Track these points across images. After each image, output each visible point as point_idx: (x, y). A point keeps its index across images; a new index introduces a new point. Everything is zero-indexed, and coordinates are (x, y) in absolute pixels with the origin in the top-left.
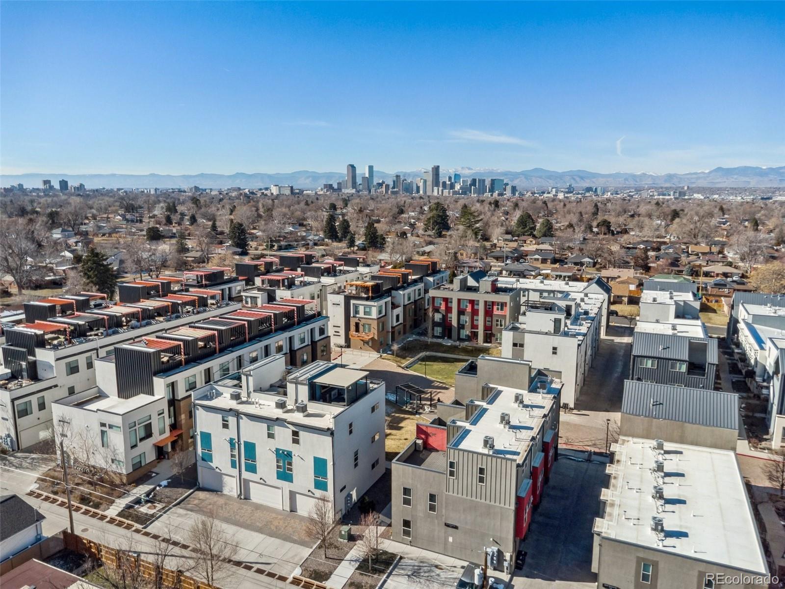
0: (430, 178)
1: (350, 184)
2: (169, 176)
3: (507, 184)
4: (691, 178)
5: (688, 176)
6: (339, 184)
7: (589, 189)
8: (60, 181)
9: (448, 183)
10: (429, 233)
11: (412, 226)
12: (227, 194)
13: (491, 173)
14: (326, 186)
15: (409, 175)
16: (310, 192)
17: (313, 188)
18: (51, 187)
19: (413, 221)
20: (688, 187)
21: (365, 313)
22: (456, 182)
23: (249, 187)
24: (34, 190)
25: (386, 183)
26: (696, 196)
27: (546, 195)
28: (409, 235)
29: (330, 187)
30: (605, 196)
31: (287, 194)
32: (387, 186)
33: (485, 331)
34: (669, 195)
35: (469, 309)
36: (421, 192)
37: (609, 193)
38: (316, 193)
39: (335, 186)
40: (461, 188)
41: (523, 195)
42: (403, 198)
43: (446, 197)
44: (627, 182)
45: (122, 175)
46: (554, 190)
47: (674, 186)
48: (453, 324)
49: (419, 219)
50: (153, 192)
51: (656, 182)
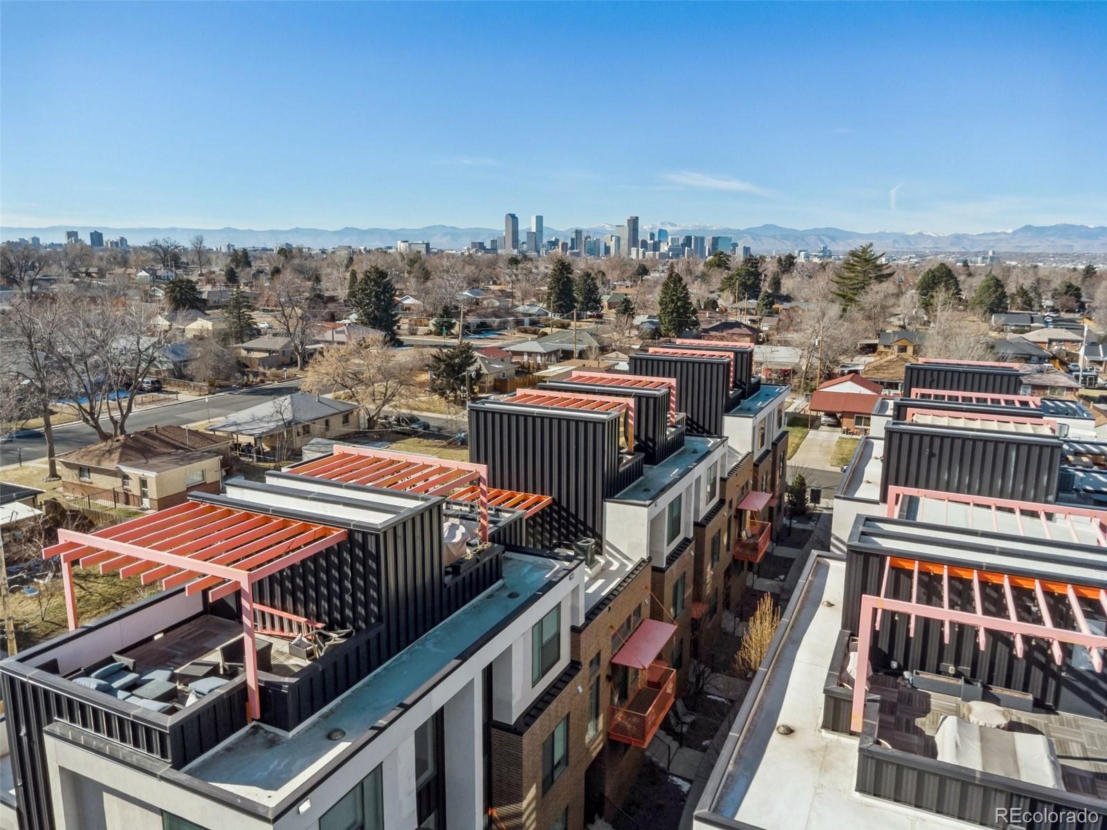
0: (625, 235)
1: (509, 242)
2: (251, 232)
3: (737, 244)
4: (989, 241)
5: (982, 238)
6: (493, 242)
8: (91, 233)
9: (650, 242)
12: (332, 253)
13: (711, 230)
14: (474, 245)
15: (595, 230)
16: (454, 252)
17: (456, 247)
18: (78, 242)
22: (661, 241)
23: (363, 245)
25: (562, 242)
29: (481, 246)
31: (421, 252)
32: (565, 245)
36: (612, 254)
38: (463, 254)
39: (488, 246)
40: (670, 249)
43: (650, 260)
44: (899, 245)
45: (185, 230)
46: (802, 254)
47: (972, 250)
51: (938, 246)
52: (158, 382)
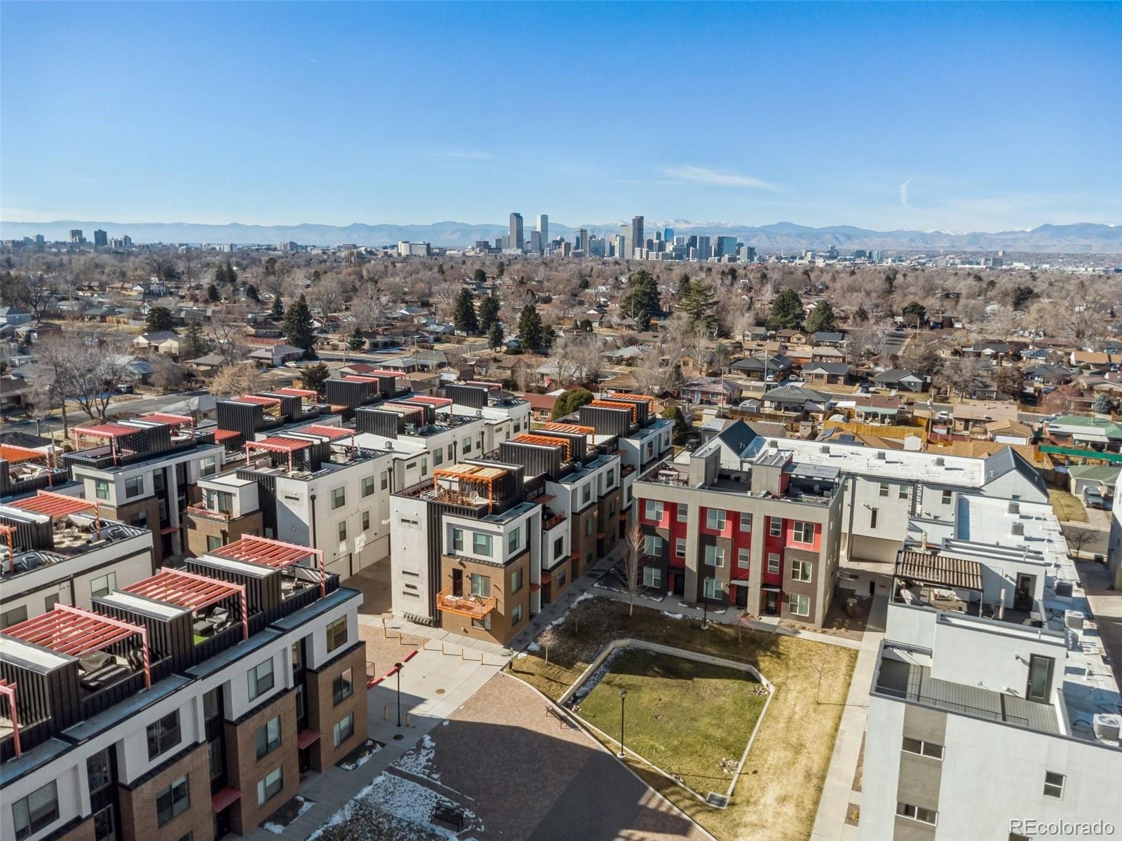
0: (629, 234)
1: (514, 241)
2: (257, 227)
3: (741, 245)
4: (1007, 240)
5: (1002, 237)
6: (498, 241)
7: (860, 254)
8: (95, 232)
9: (655, 241)
10: (629, 321)
11: (601, 308)
12: (334, 253)
13: (717, 228)
14: (479, 244)
15: (600, 229)
16: (456, 252)
17: (460, 246)
18: (83, 241)
19: (603, 300)
20: (1004, 253)
21: (476, 548)
22: (666, 241)
23: (366, 245)
24: (57, 244)
25: (566, 241)
26: (1017, 265)
27: (798, 261)
28: (595, 325)
29: (485, 245)
30: (884, 264)
31: (421, 255)
32: (568, 246)
33: (764, 585)
34: (978, 264)
35: (726, 532)
36: (617, 255)
37: (890, 260)
38: (464, 254)
39: (493, 245)
40: (674, 250)
41: (764, 260)
42: (590, 263)
43: (652, 262)
44: (913, 244)
45: (191, 225)
46: (809, 254)
47: (981, 250)
48: (687, 564)
49: (612, 298)
50: (227, 249)
51: (955, 245)
52: (131, 387)
